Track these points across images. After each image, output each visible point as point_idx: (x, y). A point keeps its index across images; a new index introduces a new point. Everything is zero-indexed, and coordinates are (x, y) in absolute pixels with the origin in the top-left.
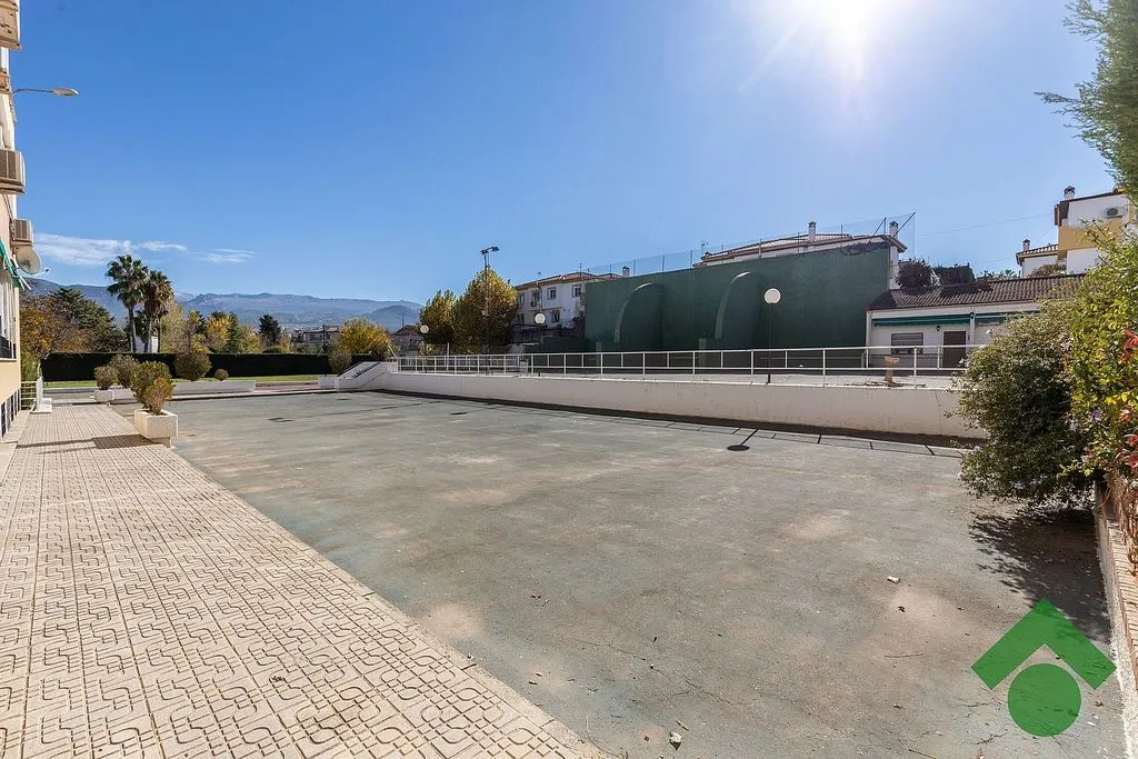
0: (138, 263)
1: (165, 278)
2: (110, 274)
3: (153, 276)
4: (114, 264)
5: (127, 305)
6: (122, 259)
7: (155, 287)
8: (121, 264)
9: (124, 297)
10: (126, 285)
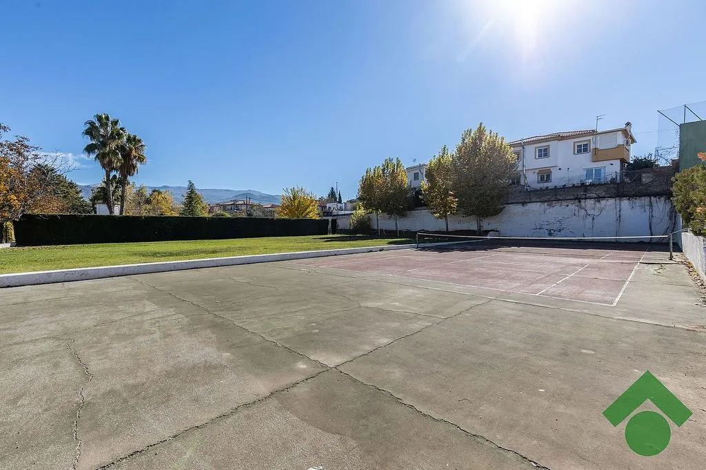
0: (115, 123)
1: (139, 141)
2: (88, 132)
3: (129, 139)
4: (92, 123)
5: (104, 167)
6: (99, 118)
7: (131, 150)
8: (97, 124)
9: (101, 157)
10: (104, 144)
